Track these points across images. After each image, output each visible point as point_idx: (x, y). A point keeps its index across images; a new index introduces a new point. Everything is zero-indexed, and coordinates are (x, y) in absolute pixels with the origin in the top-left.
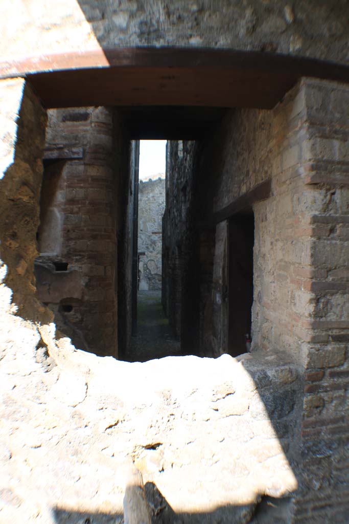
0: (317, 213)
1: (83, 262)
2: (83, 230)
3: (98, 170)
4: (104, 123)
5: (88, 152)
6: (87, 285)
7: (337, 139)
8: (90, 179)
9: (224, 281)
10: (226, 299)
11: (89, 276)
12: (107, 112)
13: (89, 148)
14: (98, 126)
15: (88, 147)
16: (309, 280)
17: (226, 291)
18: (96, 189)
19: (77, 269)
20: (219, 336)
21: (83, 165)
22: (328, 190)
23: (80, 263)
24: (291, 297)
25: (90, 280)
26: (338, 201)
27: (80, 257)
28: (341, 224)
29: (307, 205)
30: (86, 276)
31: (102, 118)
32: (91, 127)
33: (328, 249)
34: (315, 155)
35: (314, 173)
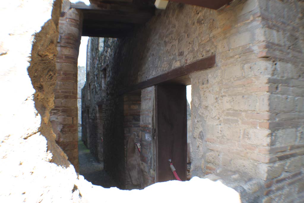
0: (270, 76)
1: (59, 115)
2: (59, 92)
3: (69, 51)
4: (74, 20)
5: (63, 39)
6: (62, 131)
7: (275, 30)
8: (64, 57)
9: (153, 126)
10: (155, 138)
11: (63, 125)
12: (77, 13)
13: (65, 35)
14: (71, 21)
15: (63, 35)
16: (266, 121)
17: (155, 132)
18: (68, 64)
19: (54, 119)
20: (149, 161)
21: (59, 47)
22: (274, 61)
23: (56, 115)
24: (244, 134)
25: (63, 127)
26: (279, 69)
27: (57, 111)
28: (281, 84)
29: (261, 71)
30: (61, 124)
31: (73, 16)
32: (66, 21)
33: (276, 100)
34: (267, 38)
35: (267, 50)
